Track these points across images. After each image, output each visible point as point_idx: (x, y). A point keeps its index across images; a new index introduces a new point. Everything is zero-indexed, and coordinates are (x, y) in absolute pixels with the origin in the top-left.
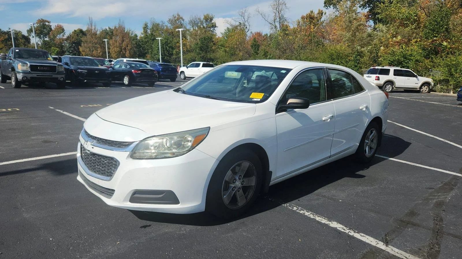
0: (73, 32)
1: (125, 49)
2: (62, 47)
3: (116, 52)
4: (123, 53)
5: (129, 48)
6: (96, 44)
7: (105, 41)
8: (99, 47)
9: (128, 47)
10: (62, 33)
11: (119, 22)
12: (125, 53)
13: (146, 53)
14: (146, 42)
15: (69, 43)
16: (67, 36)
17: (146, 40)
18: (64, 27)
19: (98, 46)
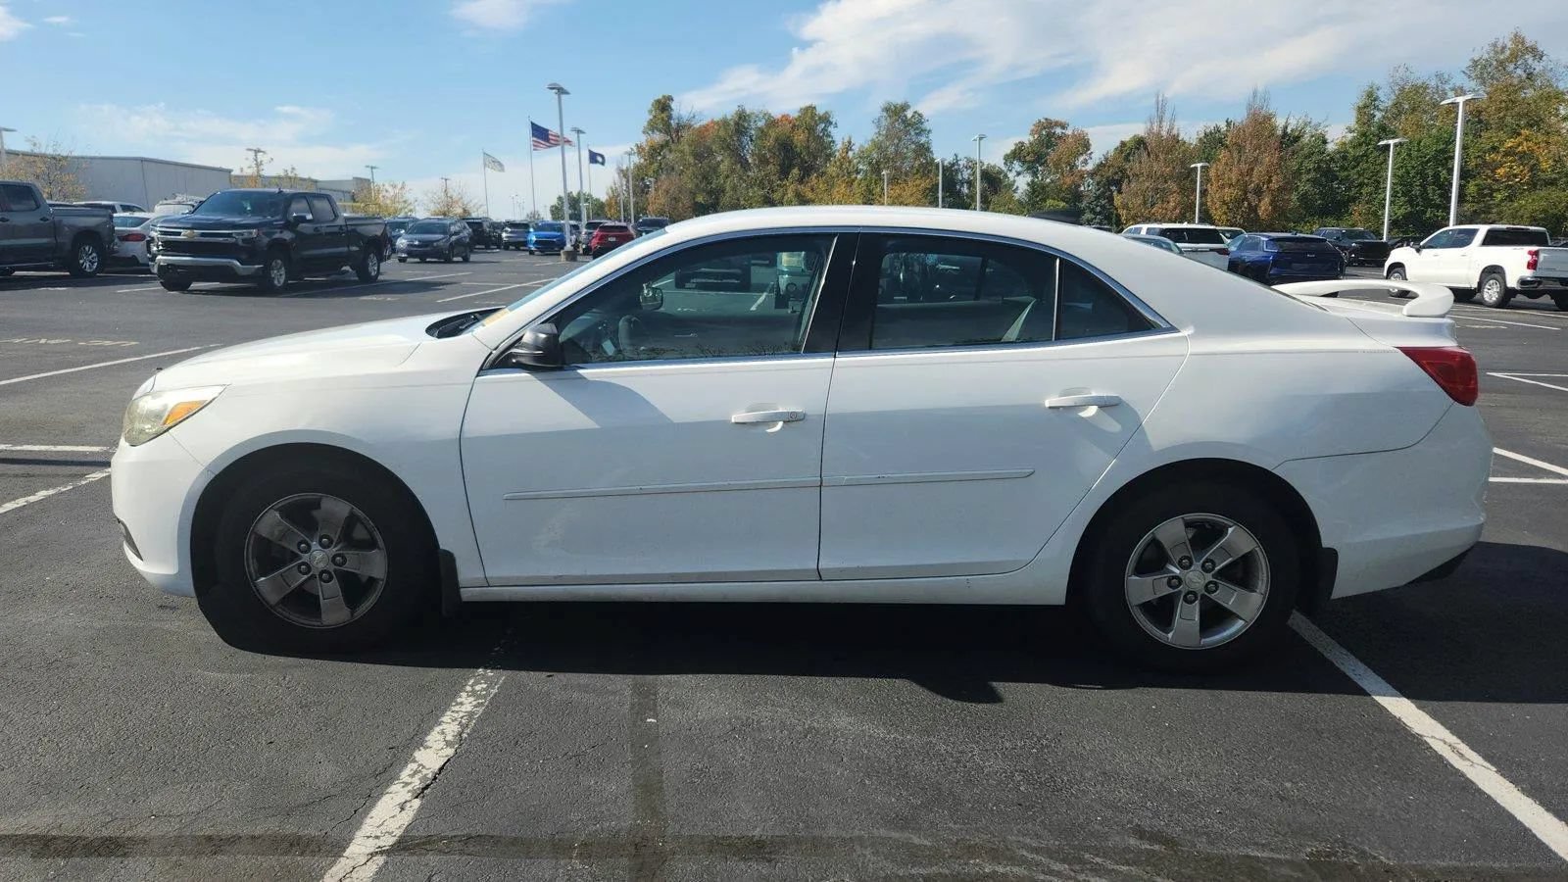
0: (1116, 149)
1: (1258, 192)
2: (1078, 196)
3: (1224, 203)
4: (1249, 204)
5: (1274, 186)
6: (1166, 182)
7: (1196, 168)
8: (1175, 188)
9: (1270, 181)
10: (1082, 154)
11: (1251, 99)
12: (1256, 206)
13: (1354, 199)
14: (1357, 160)
15: (1098, 184)
16: (1098, 162)
17: (1360, 152)
18: (1089, 137)
19: (1173, 186)
